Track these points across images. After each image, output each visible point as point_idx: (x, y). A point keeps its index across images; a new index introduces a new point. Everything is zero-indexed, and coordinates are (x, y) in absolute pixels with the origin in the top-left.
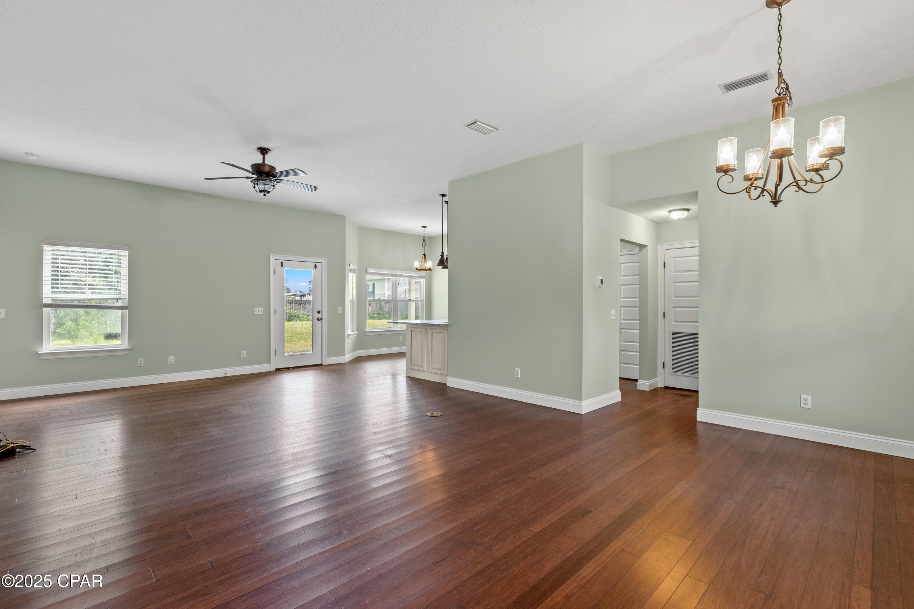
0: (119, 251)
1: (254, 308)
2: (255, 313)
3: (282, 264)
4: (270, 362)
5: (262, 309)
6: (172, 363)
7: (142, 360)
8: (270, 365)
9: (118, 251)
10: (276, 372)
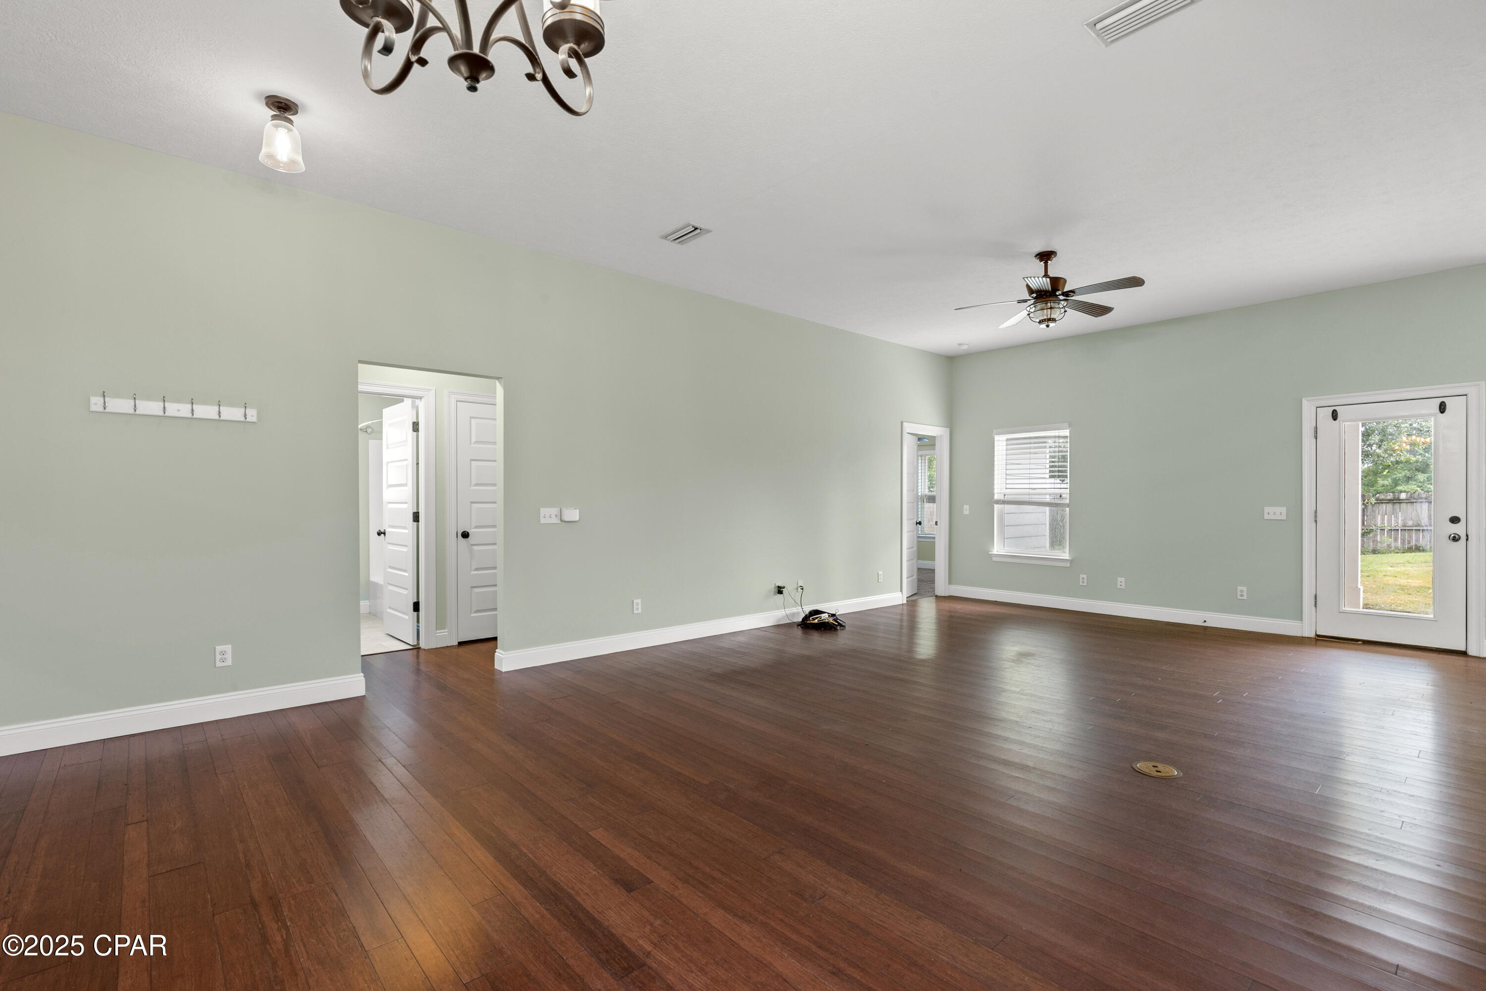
0: (1060, 431)
1: (1265, 508)
2: (1266, 517)
3: (1335, 415)
4: (1301, 619)
5: (1284, 510)
6: (1122, 588)
7: (1085, 576)
8: (1301, 624)
9: (1058, 431)
10: (1319, 643)
